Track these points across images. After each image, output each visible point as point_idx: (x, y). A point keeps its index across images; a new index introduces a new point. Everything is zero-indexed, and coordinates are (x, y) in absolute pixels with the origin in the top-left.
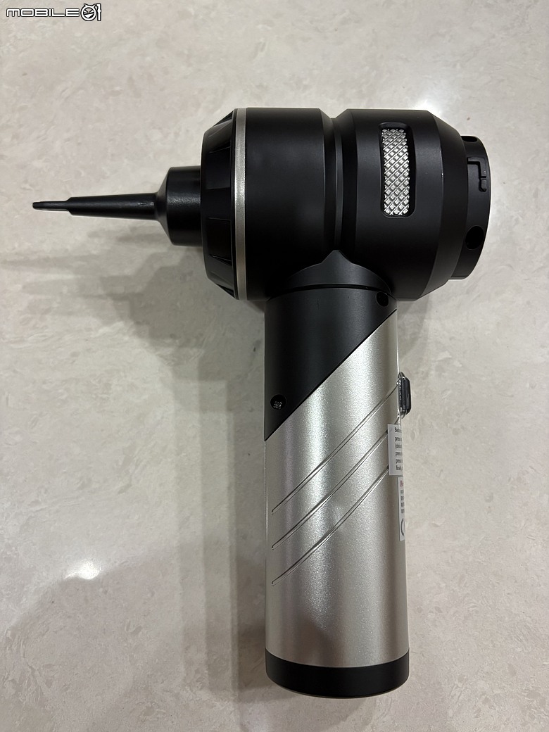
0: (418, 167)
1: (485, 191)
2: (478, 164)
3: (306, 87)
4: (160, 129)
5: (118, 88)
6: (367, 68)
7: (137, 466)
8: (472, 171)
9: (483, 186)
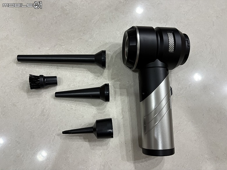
0: (176, 43)
1: (189, 46)
2: (187, 40)
3: (152, 20)
4: (119, 31)
5: (107, 21)
6: (165, 15)
7: (125, 112)
8: (186, 42)
9: (189, 45)
